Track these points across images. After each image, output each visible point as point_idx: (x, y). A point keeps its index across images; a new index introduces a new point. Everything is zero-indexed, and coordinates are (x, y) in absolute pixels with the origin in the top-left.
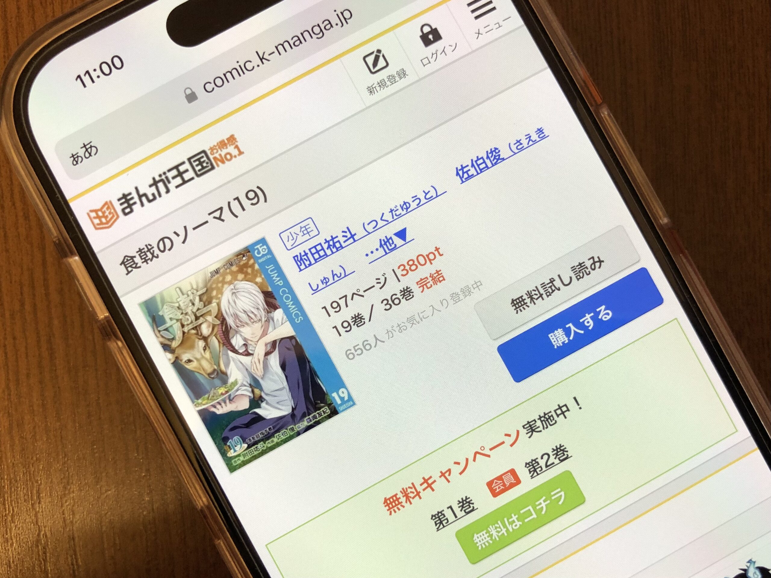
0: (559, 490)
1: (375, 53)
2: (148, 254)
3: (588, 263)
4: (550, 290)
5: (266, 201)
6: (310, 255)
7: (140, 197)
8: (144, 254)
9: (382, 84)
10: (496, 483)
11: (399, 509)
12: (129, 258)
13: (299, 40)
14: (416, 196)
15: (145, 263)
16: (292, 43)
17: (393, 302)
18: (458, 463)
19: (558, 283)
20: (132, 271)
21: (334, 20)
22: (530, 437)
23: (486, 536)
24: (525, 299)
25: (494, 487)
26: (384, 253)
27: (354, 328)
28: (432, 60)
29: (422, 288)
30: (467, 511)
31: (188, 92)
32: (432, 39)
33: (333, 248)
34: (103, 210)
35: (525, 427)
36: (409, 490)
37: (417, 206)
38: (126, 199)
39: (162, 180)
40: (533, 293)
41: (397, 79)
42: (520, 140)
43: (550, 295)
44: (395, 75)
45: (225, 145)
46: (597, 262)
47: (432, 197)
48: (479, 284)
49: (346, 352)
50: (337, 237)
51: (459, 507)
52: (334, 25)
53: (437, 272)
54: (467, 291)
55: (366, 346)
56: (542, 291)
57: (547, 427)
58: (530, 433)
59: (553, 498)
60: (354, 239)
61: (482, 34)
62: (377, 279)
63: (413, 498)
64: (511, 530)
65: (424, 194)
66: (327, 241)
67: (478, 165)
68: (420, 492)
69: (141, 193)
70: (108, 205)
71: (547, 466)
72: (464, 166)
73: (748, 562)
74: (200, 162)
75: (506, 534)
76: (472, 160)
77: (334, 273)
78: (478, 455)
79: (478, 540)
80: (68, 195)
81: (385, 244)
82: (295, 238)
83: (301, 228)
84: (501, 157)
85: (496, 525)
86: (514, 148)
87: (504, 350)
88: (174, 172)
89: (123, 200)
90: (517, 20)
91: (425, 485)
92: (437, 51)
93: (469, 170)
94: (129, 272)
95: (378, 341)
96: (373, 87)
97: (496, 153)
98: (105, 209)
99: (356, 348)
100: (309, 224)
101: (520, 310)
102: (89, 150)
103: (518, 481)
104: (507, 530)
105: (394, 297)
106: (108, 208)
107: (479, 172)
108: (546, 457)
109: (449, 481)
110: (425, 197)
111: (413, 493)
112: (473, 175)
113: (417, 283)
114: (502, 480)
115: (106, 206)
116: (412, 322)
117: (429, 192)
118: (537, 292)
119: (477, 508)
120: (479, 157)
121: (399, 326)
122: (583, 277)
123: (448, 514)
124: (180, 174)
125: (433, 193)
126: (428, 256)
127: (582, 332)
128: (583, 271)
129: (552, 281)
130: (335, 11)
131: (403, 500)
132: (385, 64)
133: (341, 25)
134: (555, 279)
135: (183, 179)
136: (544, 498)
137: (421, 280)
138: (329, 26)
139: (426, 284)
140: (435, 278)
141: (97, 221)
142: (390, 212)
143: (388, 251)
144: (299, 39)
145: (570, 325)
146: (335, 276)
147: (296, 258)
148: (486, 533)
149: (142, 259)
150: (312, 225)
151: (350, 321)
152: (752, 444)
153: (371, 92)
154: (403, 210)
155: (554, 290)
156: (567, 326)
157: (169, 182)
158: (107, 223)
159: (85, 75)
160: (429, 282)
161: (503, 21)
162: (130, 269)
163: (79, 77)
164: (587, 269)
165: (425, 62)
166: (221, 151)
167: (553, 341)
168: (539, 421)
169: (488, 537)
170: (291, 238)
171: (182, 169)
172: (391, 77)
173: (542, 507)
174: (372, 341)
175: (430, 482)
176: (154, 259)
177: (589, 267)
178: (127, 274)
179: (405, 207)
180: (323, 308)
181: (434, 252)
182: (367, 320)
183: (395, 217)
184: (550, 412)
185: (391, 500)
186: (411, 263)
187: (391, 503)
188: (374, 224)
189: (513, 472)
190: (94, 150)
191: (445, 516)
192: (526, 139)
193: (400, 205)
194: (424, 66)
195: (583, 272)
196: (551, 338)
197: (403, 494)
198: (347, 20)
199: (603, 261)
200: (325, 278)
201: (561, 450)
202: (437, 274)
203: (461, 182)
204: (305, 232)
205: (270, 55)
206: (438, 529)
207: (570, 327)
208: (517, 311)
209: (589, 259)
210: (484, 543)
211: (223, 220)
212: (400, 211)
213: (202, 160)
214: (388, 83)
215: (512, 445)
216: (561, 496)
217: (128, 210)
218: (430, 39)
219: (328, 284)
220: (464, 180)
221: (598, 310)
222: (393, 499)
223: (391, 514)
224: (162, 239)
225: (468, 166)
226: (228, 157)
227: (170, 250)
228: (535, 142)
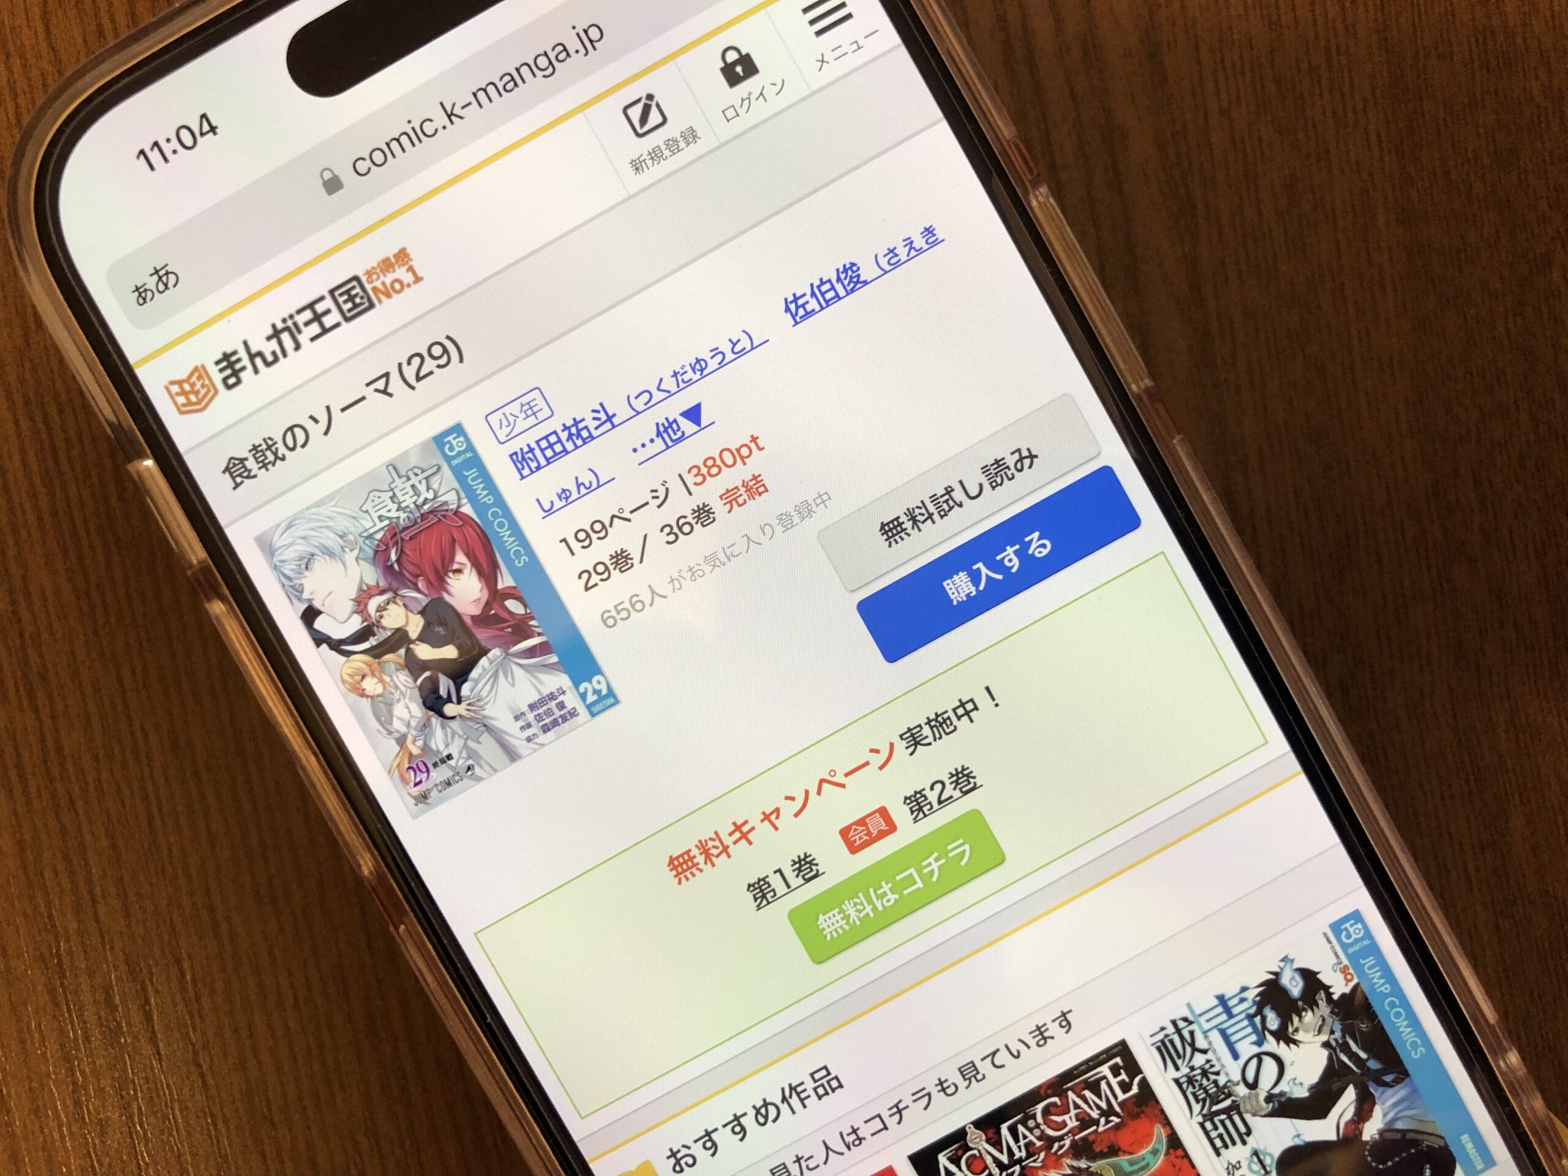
0: (961, 841)
1: (644, 101)
2: (268, 453)
3: (1011, 461)
4: (945, 507)
5: (461, 360)
6: (537, 452)
7: (252, 357)
8: (261, 454)
9: (656, 155)
10: (855, 830)
11: (693, 875)
12: (237, 462)
13: (512, 81)
14: (717, 348)
15: (264, 470)
16: (500, 85)
17: (680, 528)
18: (792, 799)
19: (958, 495)
20: (242, 482)
21: (573, 44)
22: (911, 754)
23: (839, 917)
24: (903, 523)
25: (852, 837)
26: (664, 447)
27: (615, 574)
28: (740, 111)
29: (728, 506)
30: (807, 877)
31: (327, 175)
32: (741, 74)
33: (577, 439)
34: (191, 381)
35: (904, 737)
36: (710, 844)
37: (718, 366)
38: (228, 361)
39: (287, 329)
40: (917, 511)
41: (682, 145)
42: (895, 248)
43: (946, 515)
44: (679, 139)
45: (392, 266)
46: (1026, 457)
47: (744, 349)
48: (825, 497)
49: (602, 616)
50: (583, 420)
51: (794, 871)
52: (572, 52)
53: (755, 478)
54: (805, 510)
55: (636, 604)
56: (932, 508)
57: (940, 738)
58: (913, 748)
59: (951, 855)
60: (612, 423)
61: (828, 63)
62: (653, 491)
63: (718, 856)
64: (880, 908)
65: (731, 345)
66: (566, 428)
67: (823, 294)
68: (728, 847)
69: (254, 350)
70: (199, 371)
71: (940, 802)
72: (797, 296)
73: (1282, 960)
74: (349, 295)
75: (872, 915)
76: (812, 285)
77: (580, 481)
78: (825, 785)
79: (825, 925)
80: (132, 357)
81: (666, 431)
82: (512, 422)
83: (522, 406)
84: (862, 279)
85: (856, 900)
86: (883, 262)
87: (867, 608)
88: (308, 315)
89: (224, 364)
90: (889, 36)
91: (737, 835)
92: (750, 93)
93: (807, 302)
94: (237, 486)
95: (655, 596)
96: (641, 159)
97: (853, 272)
98: (194, 379)
99: (620, 608)
100: (534, 400)
101: (895, 540)
102: (164, 279)
103: (892, 828)
104: (875, 909)
105: (682, 521)
106: (199, 378)
107: (824, 305)
108: (938, 787)
109: (776, 828)
110: (733, 349)
111: (717, 847)
112: (813, 310)
113: (721, 497)
114: (866, 825)
115: (196, 375)
116: (713, 563)
117: (739, 341)
118: (923, 511)
119: (824, 873)
120: (824, 280)
121: (690, 570)
122: (1001, 484)
123: (776, 882)
124: (317, 318)
125: (745, 343)
126: (738, 450)
127: (1000, 577)
128: (1002, 473)
129: (949, 491)
130: (574, 28)
131: (700, 859)
132: (660, 120)
133: (584, 52)
134: (954, 487)
135: (322, 325)
136: (935, 855)
137: (728, 491)
138: (562, 56)
139: (735, 499)
140: (751, 488)
141: (181, 400)
142: (672, 376)
143: (670, 444)
144: (513, 79)
145: (980, 565)
146: (582, 487)
147: (514, 457)
148: (839, 913)
149: (258, 463)
150: (542, 404)
151: (608, 563)
152: (1293, 764)
153: (637, 169)
154: (695, 373)
155: (953, 507)
156: (974, 567)
157: (299, 331)
158: (199, 402)
159: (152, 149)
160: (741, 495)
161: (866, 37)
162: (239, 480)
163: (142, 152)
164: (1009, 469)
165: (729, 114)
166: (385, 276)
167: (950, 592)
168: (927, 726)
169: (842, 919)
170: (505, 423)
171: (320, 308)
172: (671, 142)
173: (933, 871)
174: (646, 597)
175: (745, 829)
176: (278, 462)
177: (1012, 467)
178: (235, 488)
179: (698, 367)
180: (561, 541)
181: (749, 444)
182: (636, 560)
183: (682, 385)
184: (946, 712)
185: (681, 860)
186: (710, 463)
187: (680, 865)
188: (646, 396)
189: (883, 812)
190: (171, 276)
191: (769, 886)
192: (905, 246)
193: (690, 364)
194: (728, 121)
195: (1001, 475)
196: (947, 588)
197: (699, 849)
198: (596, 44)
199: (1036, 456)
200: (564, 491)
201: (964, 776)
202: (754, 482)
203: (793, 323)
204: (529, 412)
205: (463, 107)
206: (759, 907)
207: (979, 569)
208: (890, 543)
209: (1012, 453)
210: (836, 930)
211: (390, 395)
212: (690, 375)
213: (353, 293)
214: (667, 153)
215: (881, 768)
216: (964, 851)
217: (232, 381)
218: (738, 74)
219: (570, 500)
220: (798, 319)
221: (1027, 539)
222: (683, 858)
223: (680, 883)
224: (291, 429)
225: (804, 295)
226: (397, 286)
227: (303, 446)
228: (920, 251)
